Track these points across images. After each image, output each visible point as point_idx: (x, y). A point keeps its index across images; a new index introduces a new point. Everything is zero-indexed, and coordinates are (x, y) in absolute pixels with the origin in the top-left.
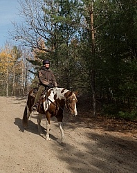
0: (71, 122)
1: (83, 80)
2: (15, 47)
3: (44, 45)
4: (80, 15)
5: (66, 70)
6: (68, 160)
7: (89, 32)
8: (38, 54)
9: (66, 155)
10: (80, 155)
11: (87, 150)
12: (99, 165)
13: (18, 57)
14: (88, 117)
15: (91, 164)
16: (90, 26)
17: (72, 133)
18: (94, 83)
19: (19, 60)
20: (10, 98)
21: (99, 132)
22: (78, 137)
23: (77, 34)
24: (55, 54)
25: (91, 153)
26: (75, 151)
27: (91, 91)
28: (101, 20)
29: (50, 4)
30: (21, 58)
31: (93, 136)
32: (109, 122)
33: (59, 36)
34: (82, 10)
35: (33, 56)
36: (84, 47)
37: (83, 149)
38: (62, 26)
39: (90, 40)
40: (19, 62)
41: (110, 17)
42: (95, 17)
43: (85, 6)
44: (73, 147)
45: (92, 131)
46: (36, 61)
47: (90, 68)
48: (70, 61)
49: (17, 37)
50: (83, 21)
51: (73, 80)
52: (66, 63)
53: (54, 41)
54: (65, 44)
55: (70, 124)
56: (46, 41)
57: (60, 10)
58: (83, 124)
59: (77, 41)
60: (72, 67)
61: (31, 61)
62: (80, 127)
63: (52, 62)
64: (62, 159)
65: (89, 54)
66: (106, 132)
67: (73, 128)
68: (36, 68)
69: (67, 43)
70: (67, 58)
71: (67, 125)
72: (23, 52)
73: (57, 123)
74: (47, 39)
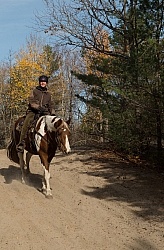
2: (48, 49)
3: (106, 42)
8: (96, 62)
13: (54, 67)
19: (56, 74)
24: (132, 61)
30: (60, 71)
33: (140, 23)
40: (56, 79)
46: (91, 75)
49: (53, 28)
53: (130, 33)
56: (111, 33)
61: (80, 77)
63: (125, 78)
68: (93, 91)
69: (157, 37)
70: (158, 68)
71: (160, 214)
72: (64, 59)
73: (138, 209)
74: (114, 30)
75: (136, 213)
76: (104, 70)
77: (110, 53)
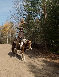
0: (36, 55)
1: (41, 37)
2: (11, 22)
3: (23, 21)
4: (40, 8)
5: (34, 32)
6: (34, 72)
7: (44, 15)
8: (21, 25)
9: (33, 70)
10: (40, 70)
11: (43, 68)
12: (48, 74)
13: (12, 26)
14: (43, 53)
15: (45, 74)
16: (44, 13)
17: (36, 60)
18: (46, 38)
19: (13, 28)
20: (9, 44)
21: (48, 60)
22: (39, 62)
23: (38, 16)
24: (29, 25)
25: (44, 69)
26: (37, 68)
27: (44, 41)
28: (49, 10)
29: (26, 3)
31: (45, 62)
32: (52, 55)
33: (30, 17)
34: (41, 5)
35: (19, 26)
36: (42, 22)
37: (41, 67)
38: (31, 12)
39: (44, 19)
41: (53, 8)
42: (46, 8)
43: (42, 3)
44: (37, 66)
45: (45, 59)
47: (44, 31)
48: (35, 28)
49: (12, 18)
50: (41, 10)
51: (36, 37)
52: (33, 29)
53: (28, 19)
54: (33, 21)
55: (35, 56)
56: (25, 19)
57: (31, 5)
58: (41, 56)
59: (38, 19)
60: (36, 31)
61: (18, 28)
62: (39, 57)
63: (27, 29)
64: (32, 72)
65: (43, 25)
66: (51, 60)
67: (36, 58)
69: (34, 20)
70: (34, 27)
71: (34, 57)
72: (14, 24)
73: (29, 56)
74: (25, 18)
75: (29, 57)
76: (23, 27)
77: (24, 23)
